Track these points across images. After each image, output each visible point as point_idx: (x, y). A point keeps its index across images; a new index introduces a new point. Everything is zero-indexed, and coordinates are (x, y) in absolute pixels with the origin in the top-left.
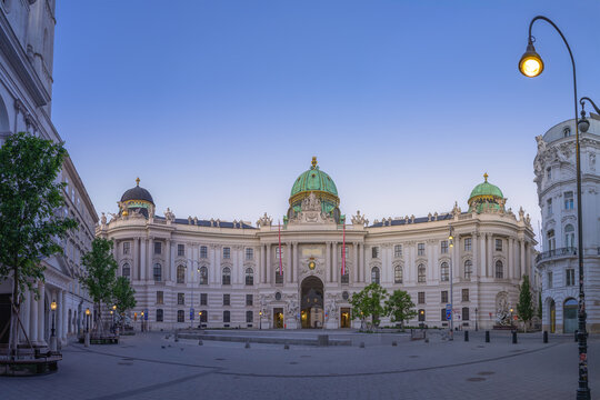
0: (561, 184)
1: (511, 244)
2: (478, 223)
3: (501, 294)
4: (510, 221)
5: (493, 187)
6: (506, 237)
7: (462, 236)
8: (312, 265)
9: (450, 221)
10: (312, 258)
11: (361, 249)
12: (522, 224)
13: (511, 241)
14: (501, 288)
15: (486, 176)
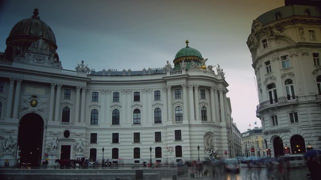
0: (278, 51)
1: (212, 93)
2: (188, 78)
3: (208, 135)
4: (211, 75)
5: (194, 51)
6: (209, 89)
7: (173, 87)
8: (34, 102)
9: (164, 76)
10: (35, 97)
11: (84, 94)
12: (219, 78)
13: (212, 91)
14: (207, 129)
15: (187, 42)
